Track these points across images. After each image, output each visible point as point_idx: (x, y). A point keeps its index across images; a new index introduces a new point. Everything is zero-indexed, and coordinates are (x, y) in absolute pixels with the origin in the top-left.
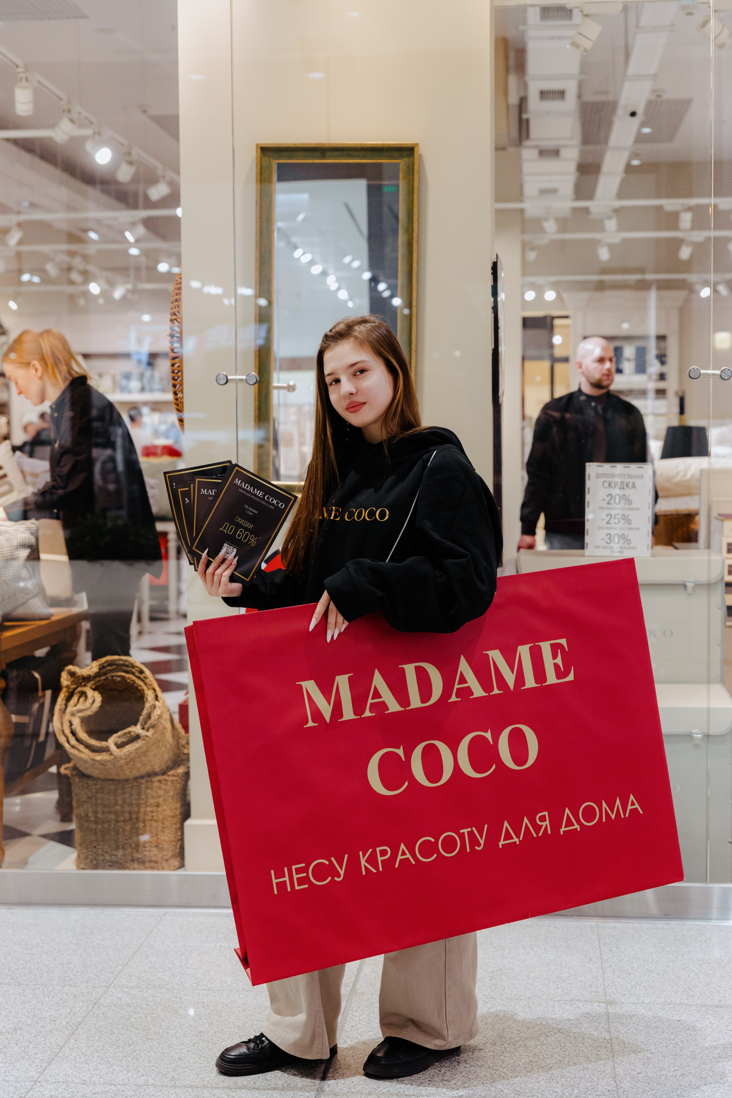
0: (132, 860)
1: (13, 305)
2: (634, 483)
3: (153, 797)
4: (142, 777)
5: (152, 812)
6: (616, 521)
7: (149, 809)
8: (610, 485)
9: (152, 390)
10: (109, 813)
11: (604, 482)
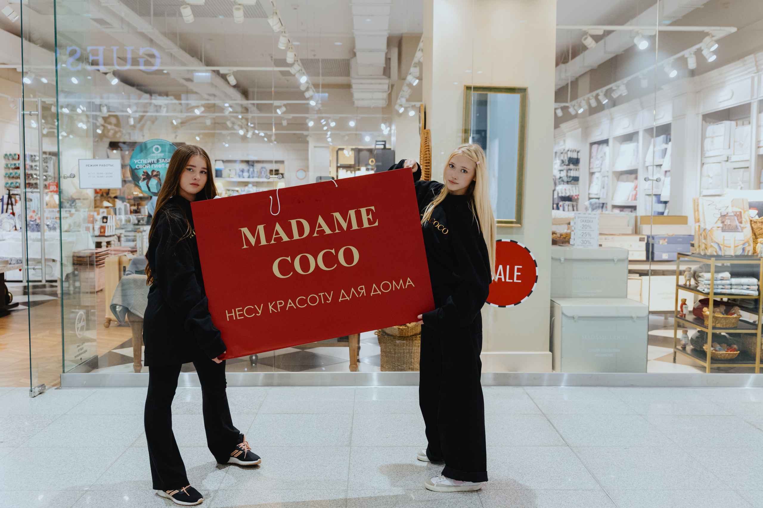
0: (409, 369)
1: (198, 138)
2: (592, 221)
3: (417, 344)
4: (413, 336)
5: (417, 349)
6: (586, 235)
7: (416, 348)
8: (583, 221)
9: (253, 177)
10: (401, 350)
11: (581, 220)
